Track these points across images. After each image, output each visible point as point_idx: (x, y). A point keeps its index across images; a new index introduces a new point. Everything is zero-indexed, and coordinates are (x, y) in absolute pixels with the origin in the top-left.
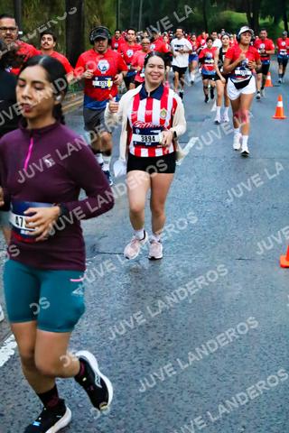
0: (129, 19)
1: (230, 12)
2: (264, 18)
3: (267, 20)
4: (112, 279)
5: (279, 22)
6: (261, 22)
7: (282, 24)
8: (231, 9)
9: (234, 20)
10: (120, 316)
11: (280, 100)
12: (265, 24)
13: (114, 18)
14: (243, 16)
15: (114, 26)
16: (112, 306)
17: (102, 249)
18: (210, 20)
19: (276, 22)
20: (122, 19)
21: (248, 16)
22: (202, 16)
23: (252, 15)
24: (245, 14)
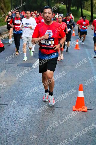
2: (73, 7)
3: (74, 8)
6: (72, 9)
7: (80, 10)
11: (77, 42)
12: (73, 9)
13: (10, 5)
19: (78, 9)
21: (66, 6)
23: (68, 6)
24: (65, 5)
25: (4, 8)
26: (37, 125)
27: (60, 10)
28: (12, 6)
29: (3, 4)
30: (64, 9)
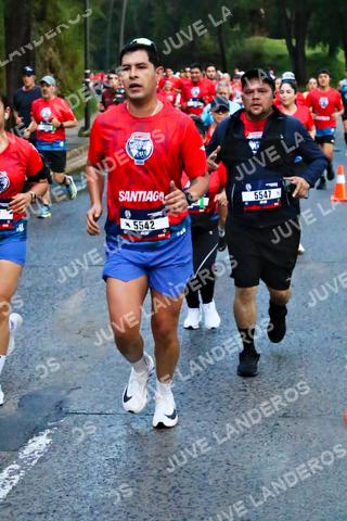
0: (103, 51)
1: (262, 38)
2: (313, 46)
3: (318, 50)
4: (91, 453)
5: (338, 51)
6: (308, 52)
7: (341, 56)
8: (262, 34)
9: (267, 51)
10: (104, 508)
11: (340, 173)
12: (316, 55)
13: (80, 53)
14: (279, 46)
15: (81, 62)
16: (91, 494)
17: (73, 407)
18: (230, 51)
19: (333, 52)
20: (92, 53)
21: (289, 44)
22: (217, 46)
23: (294, 42)
24: (284, 41)
25: (59, 64)
26: (219, 483)
27: (268, 61)
28: (89, 55)
29: (55, 50)
30: (280, 57)
